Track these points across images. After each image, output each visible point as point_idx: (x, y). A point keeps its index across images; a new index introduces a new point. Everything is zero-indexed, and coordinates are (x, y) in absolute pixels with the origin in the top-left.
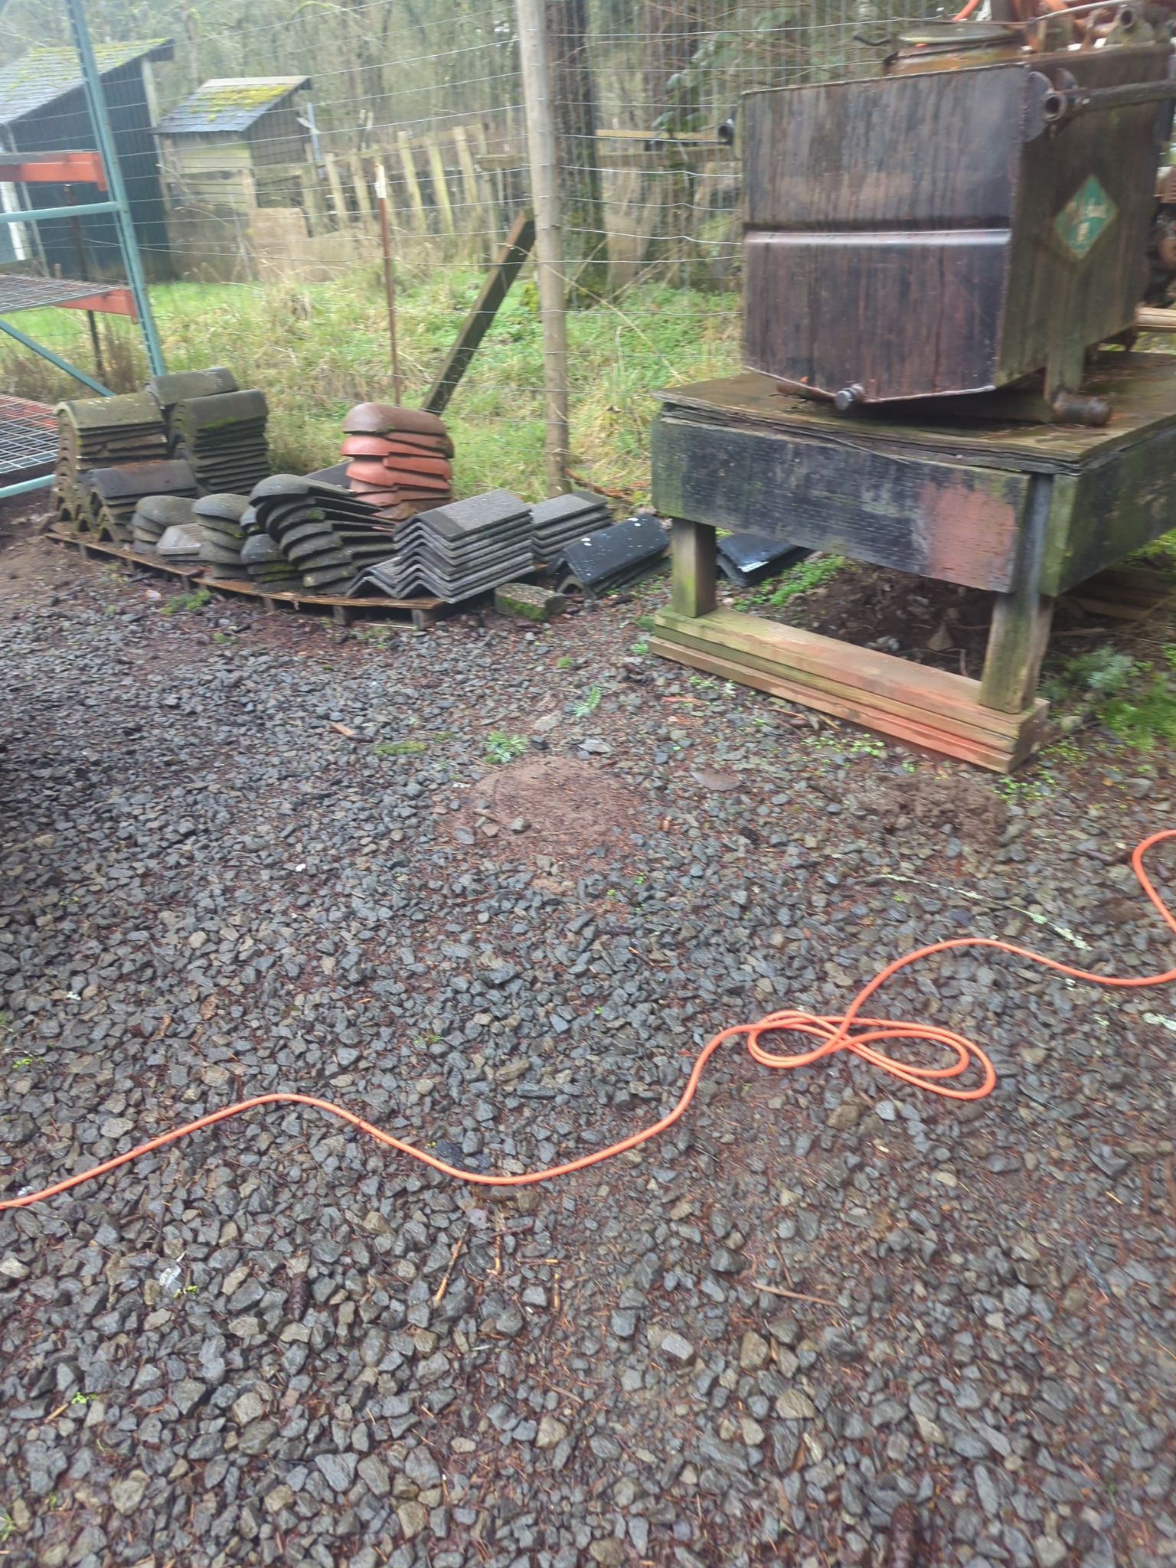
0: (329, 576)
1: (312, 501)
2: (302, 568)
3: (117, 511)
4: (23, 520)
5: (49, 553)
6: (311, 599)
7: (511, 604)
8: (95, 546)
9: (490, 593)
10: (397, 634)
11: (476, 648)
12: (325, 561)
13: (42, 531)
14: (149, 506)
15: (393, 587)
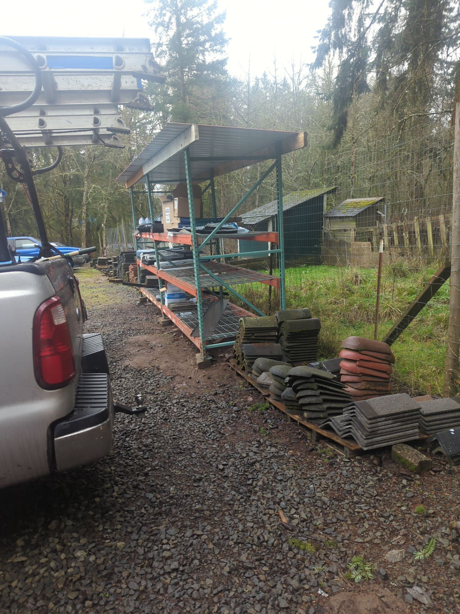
0: (314, 415)
1: (313, 380)
2: (303, 408)
3: (249, 361)
4: (222, 355)
5: (225, 370)
6: (305, 423)
7: (400, 458)
8: (239, 372)
9: (389, 448)
10: (336, 455)
11: (371, 480)
12: (313, 408)
13: (226, 361)
14: (259, 362)
15: (340, 431)
